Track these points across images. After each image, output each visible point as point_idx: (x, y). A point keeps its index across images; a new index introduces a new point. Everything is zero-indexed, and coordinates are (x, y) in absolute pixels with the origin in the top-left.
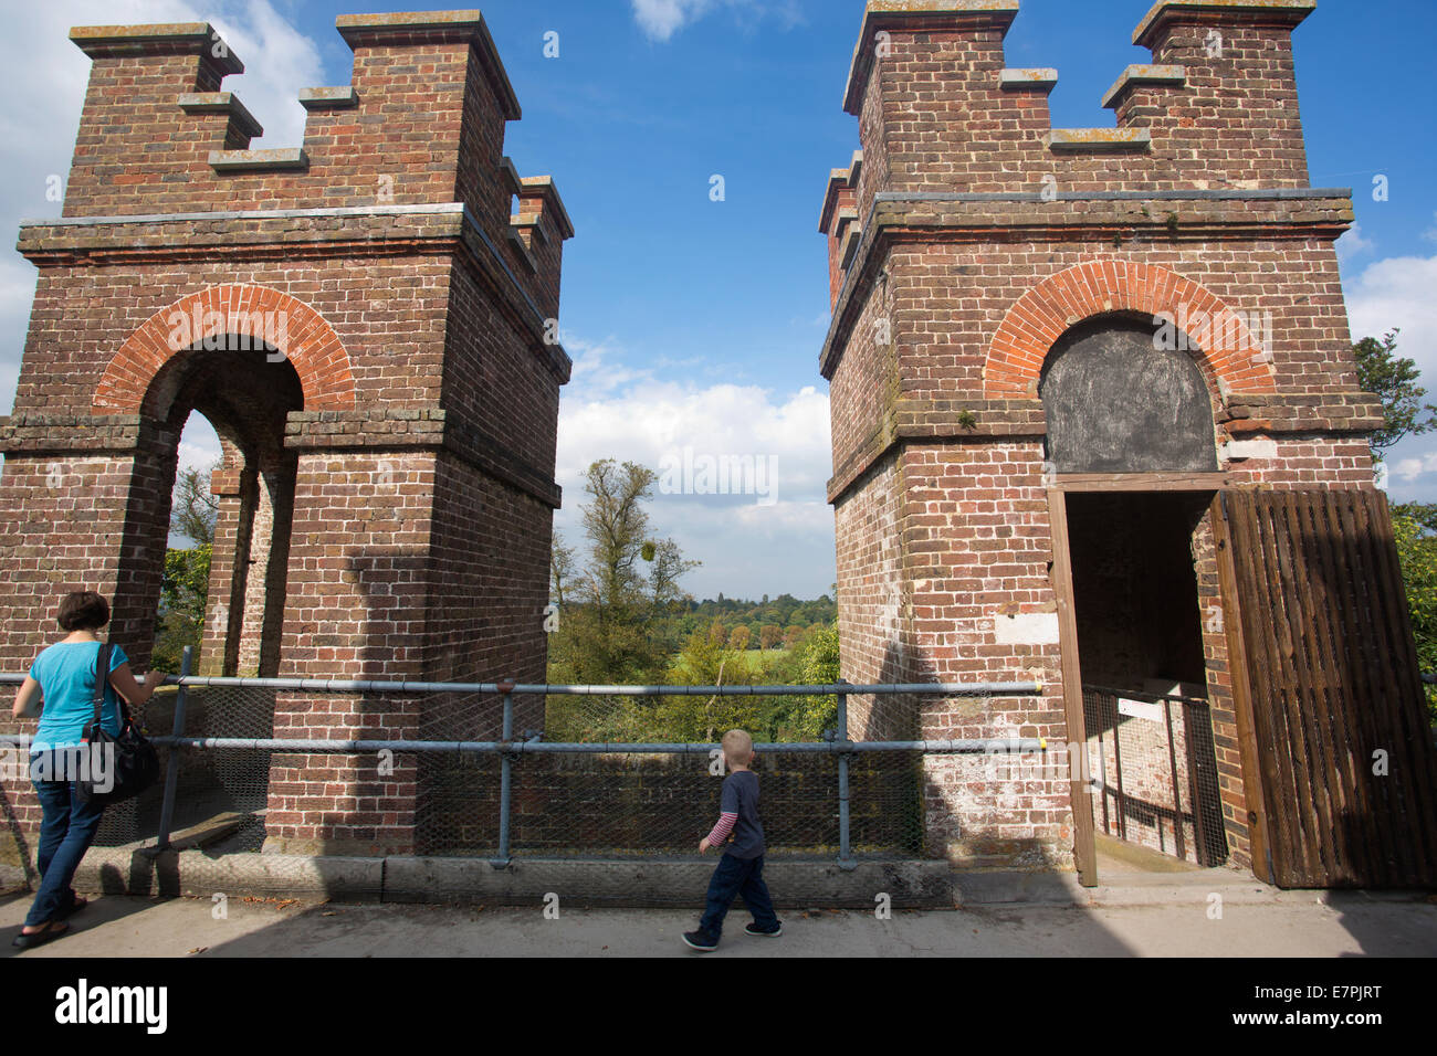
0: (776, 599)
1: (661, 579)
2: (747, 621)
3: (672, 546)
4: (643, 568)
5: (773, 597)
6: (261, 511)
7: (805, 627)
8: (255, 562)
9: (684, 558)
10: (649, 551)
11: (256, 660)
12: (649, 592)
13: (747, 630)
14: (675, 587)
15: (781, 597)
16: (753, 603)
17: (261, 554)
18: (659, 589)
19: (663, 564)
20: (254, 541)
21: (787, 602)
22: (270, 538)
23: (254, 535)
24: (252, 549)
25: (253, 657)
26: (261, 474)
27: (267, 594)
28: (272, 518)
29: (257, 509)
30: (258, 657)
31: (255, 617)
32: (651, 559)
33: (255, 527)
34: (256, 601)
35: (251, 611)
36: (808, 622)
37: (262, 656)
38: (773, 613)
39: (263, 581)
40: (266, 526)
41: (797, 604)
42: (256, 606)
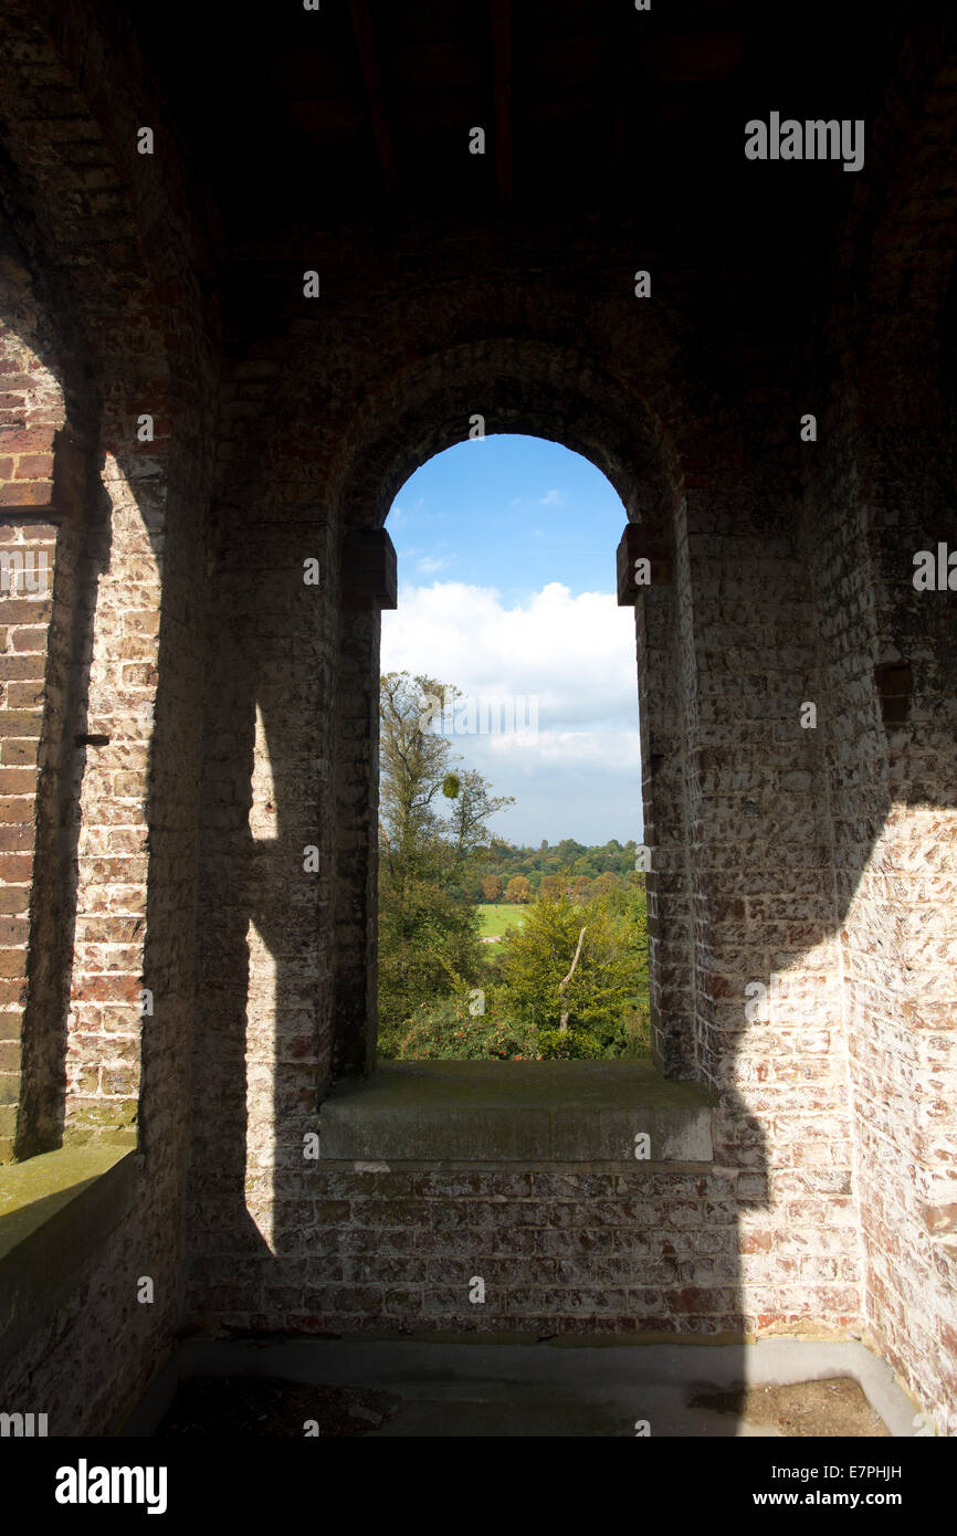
0: (558, 844)
1: (465, 821)
2: (525, 871)
3: (477, 779)
4: (443, 807)
5: (553, 843)
6: (118, 573)
7: (594, 877)
8: (101, 741)
9: (491, 794)
10: (452, 786)
11: (124, 1077)
12: (451, 837)
13: (526, 880)
14: (484, 830)
15: (563, 843)
16: (531, 850)
17: (123, 714)
18: (463, 833)
19: (466, 801)
20: (97, 672)
21: (571, 850)
22: (151, 659)
23: (99, 650)
24: (94, 696)
25: (115, 1064)
26: (110, 459)
27: (151, 845)
28: (156, 596)
29: (106, 570)
30: (133, 1064)
31: (113, 927)
32: (454, 796)
33: (98, 624)
34: (115, 869)
35: (100, 906)
36: (595, 872)
37: (145, 1061)
38: (555, 860)
39: (135, 801)
40: (134, 622)
41: (581, 850)
42: (116, 889)
